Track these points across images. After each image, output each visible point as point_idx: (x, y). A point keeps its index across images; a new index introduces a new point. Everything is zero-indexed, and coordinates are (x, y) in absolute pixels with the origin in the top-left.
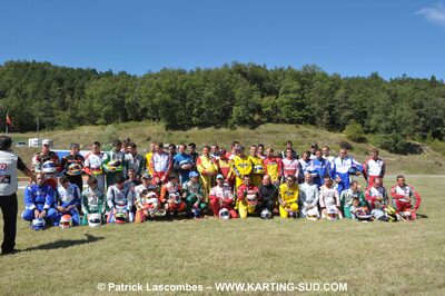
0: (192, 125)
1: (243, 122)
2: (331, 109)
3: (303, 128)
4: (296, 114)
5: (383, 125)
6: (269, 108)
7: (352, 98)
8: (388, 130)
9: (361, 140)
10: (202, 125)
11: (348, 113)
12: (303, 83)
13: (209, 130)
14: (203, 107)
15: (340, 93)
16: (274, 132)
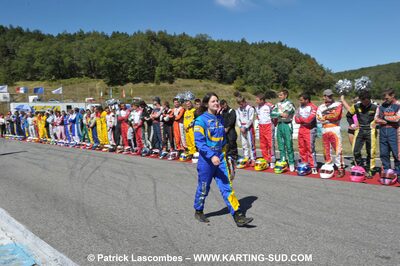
0: (127, 81)
1: (163, 78)
2: (220, 68)
3: (205, 82)
4: (197, 72)
5: (257, 80)
6: (179, 68)
7: (233, 60)
8: (258, 83)
9: (244, 90)
10: (136, 81)
11: (232, 71)
12: (199, 48)
13: (141, 85)
14: (136, 68)
15: (226, 56)
16: (188, 86)
